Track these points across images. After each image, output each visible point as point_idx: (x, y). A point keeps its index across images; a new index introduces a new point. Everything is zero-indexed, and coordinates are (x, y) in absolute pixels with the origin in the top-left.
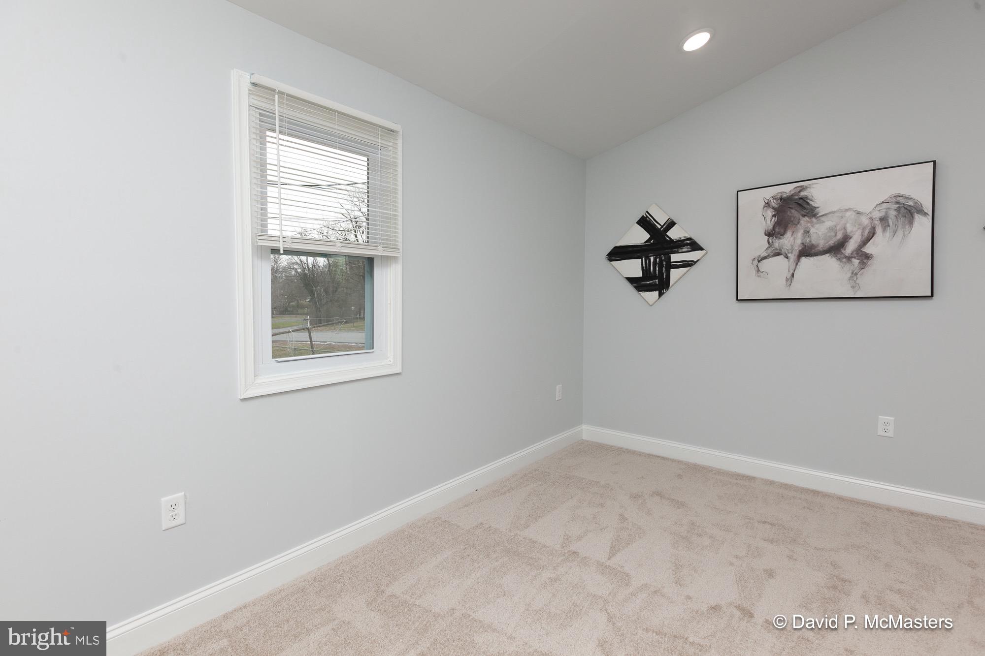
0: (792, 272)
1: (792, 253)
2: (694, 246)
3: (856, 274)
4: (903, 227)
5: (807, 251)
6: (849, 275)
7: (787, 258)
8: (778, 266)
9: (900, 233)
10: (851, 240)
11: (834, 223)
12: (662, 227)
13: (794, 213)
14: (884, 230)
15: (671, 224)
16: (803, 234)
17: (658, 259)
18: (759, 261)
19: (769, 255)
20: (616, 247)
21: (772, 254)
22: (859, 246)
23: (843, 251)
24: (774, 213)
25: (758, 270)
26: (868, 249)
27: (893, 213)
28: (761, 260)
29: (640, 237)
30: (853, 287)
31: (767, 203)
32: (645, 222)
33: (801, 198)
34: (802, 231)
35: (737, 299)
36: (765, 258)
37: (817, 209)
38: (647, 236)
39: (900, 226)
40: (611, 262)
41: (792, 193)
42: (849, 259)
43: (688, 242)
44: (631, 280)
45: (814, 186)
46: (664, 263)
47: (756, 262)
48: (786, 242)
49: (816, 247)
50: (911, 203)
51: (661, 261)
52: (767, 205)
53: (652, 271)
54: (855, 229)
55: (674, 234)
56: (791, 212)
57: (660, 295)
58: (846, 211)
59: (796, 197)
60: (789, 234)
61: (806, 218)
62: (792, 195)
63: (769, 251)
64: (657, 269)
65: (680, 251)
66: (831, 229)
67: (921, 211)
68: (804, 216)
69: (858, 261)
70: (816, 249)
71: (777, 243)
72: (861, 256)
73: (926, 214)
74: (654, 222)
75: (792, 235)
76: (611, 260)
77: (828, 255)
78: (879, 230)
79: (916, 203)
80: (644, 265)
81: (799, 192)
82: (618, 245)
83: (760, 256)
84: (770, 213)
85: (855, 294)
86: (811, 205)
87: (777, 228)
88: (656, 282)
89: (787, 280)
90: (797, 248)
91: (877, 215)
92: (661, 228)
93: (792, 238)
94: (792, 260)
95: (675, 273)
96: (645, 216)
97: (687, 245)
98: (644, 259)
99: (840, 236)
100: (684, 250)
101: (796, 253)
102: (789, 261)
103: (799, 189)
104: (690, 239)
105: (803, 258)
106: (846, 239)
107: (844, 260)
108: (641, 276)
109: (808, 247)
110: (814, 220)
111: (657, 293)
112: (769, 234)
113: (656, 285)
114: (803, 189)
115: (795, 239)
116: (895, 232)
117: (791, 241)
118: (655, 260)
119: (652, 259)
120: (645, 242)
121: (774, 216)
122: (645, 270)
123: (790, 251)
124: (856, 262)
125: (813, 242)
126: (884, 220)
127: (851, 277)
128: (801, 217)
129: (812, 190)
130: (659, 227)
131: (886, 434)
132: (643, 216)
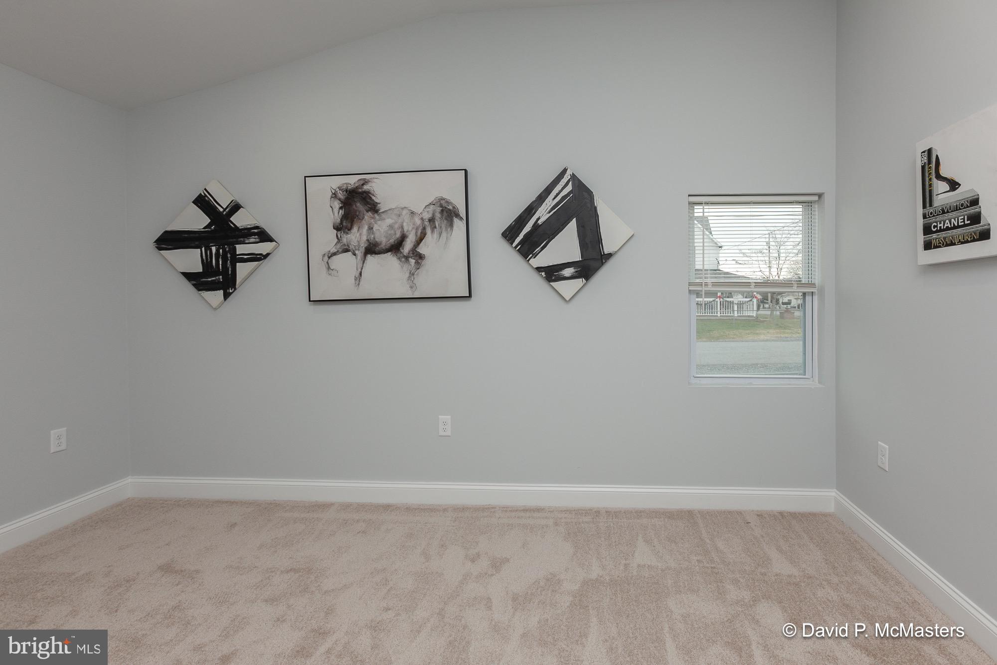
0: (359, 270)
1: (359, 250)
2: (264, 236)
3: (413, 274)
4: (446, 230)
5: (372, 249)
6: (407, 275)
7: (355, 254)
8: (346, 263)
9: (444, 234)
10: (408, 239)
11: (393, 221)
12: (225, 210)
13: (359, 206)
14: (433, 232)
15: (235, 207)
16: (368, 230)
17: (221, 251)
18: (329, 258)
19: (338, 251)
20: (166, 232)
21: (340, 250)
22: (414, 246)
23: (402, 251)
24: (341, 205)
25: (329, 268)
26: (422, 249)
27: (438, 215)
28: (331, 256)
29: (199, 221)
30: (411, 287)
31: (334, 194)
32: (203, 202)
33: (365, 192)
34: (366, 227)
35: (310, 300)
36: (334, 254)
37: (379, 205)
38: (207, 220)
39: (444, 229)
40: (160, 251)
41: (357, 185)
42: (407, 258)
43: (256, 231)
44: (188, 276)
45: (375, 180)
46: (229, 256)
47: (326, 258)
48: (353, 238)
49: (379, 245)
50: (450, 207)
51: (225, 252)
52: (334, 195)
53: (214, 265)
54: (410, 229)
55: (240, 220)
56: (356, 206)
57: (226, 296)
58: (403, 209)
59: (360, 190)
60: (355, 229)
61: (370, 214)
62: (357, 187)
63: (339, 246)
64: (221, 262)
65: (247, 242)
66: (391, 227)
67: (457, 215)
68: (367, 211)
69: (414, 261)
70: (380, 247)
71: (345, 238)
72: (416, 256)
73: (461, 219)
74: (214, 202)
75: (358, 230)
76: (160, 249)
77: (390, 253)
78: (429, 231)
79: (454, 207)
80: (204, 257)
81: (363, 185)
82: (169, 229)
83: (330, 251)
84: (337, 204)
85: (413, 294)
86: (373, 200)
87: (345, 221)
88: (219, 278)
89: (356, 280)
90: (364, 245)
91: (427, 216)
92: (223, 212)
93: (358, 234)
94: (359, 258)
95: (242, 269)
96: (203, 194)
97: (254, 234)
98: (203, 249)
99: (398, 235)
100: (252, 240)
101: (363, 250)
102: (356, 258)
103: (362, 182)
104: (257, 227)
105: (369, 255)
106: (403, 238)
107: (403, 259)
108: (202, 271)
109: (372, 244)
110: (376, 215)
111: (221, 293)
112: (338, 228)
113: (219, 282)
114: (365, 182)
115: (360, 235)
116: (440, 234)
117: (357, 236)
118: (218, 251)
119: (214, 249)
120: (204, 228)
121: (341, 208)
122: (206, 264)
123: (357, 248)
124: (412, 261)
125: (377, 240)
126: (432, 220)
127: (409, 277)
128: (365, 212)
129: (373, 185)
130: (221, 210)
131: (444, 434)
132: (201, 194)
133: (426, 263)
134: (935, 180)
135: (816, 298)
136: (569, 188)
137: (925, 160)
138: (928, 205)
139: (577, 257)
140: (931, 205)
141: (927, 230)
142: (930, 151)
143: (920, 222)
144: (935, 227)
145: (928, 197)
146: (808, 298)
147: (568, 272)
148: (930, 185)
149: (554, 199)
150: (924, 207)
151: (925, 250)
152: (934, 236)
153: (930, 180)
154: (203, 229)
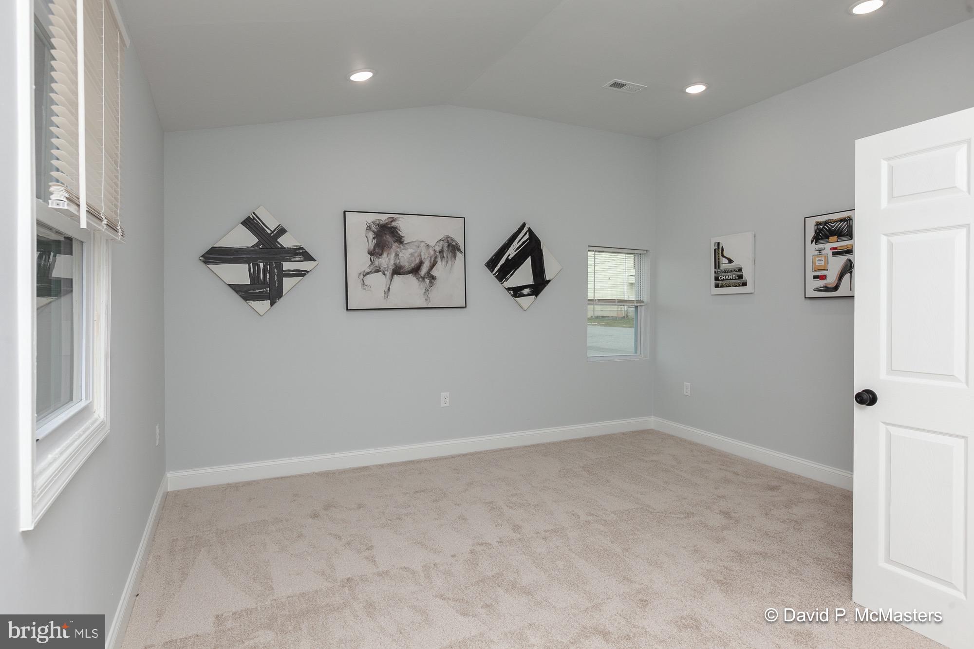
0: (388, 286)
1: (388, 271)
2: (308, 257)
3: (428, 291)
4: (451, 259)
5: (398, 271)
6: (424, 291)
7: (385, 274)
8: (378, 281)
9: (450, 262)
10: (424, 265)
11: (414, 251)
12: (272, 232)
13: (388, 238)
14: (442, 260)
15: (282, 231)
16: (395, 256)
17: (268, 267)
18: (364, 276)
19: (371, 271)
20: (213, 248)
21: (373, 271)
22: (429, 270)
23: (420, 273)
24: (374, 236)
25: (364, 284)
26: (434, 272)
27: (446, 249)
28: (366, 275)
29: (246, 240)
30: (426, 300)
31: (369, 227)
32: (251, 223)
33: (393, 227)
34: (393, 254)
35: (347, 309)
36: (368, 273)
37: (403, 238)
38: (255, 240)
39: (449, 259)
40: (207, 265)
41: (386, 222)
42: (423, 278)
43: (301, 251)
44: (236, 288)
45: (401, 219)
46: (276, 271)
47: (362, 276)
48: (384, 261)
49: (404, 268)
50: (454, 244)
51: (272, 268)
52: (369, 228)
53: (262, 278)
54: (426, 257)
55: (285, 241)
56: (386, 237)
57: (272, 305)
58: (421, 242)
59: (389, 226)
60: (385, 255)
61: (396, 244)
62: (387, 223)
63: (372, 267)
64: (268, 276)
65: (293, 260)
66: (412, 254)
67: (459, 250)
68: (395, 242)
69: (429, 281)
70: (403, 269)
71: (377, 262)
72: (430, 277)
73: (461, 252)
74: (263, 226)
75: (387, 256)
76: (206, 263)
77: (411, 274)
78: (439, 259)
79: (456, 244)
80: (252, 272)
81: (391, 222)
82: (217, 245)
83: (364, 271)
84: (371, 235)
85: (427, 305)
86: (399, 234)
87: (377, 249)
88: (266, 291)
89: (385, 293)
90: (391, 267)
91: (438, 248)
92: (271, 234)
93: (387, 259)
94: (388, 277)
95: (287, 282)
96: (252, 217)
97: (299, 254)
98: (251, 264)
99: (417, 261)
100: (297, 259)
101: (391, 271)
102: (386, 277)
103: (391, 220)
104: (302, 248)
105: (395, 275)
106: (421, 263)
107: (421, 279)
108: (249, 283)
109: (398, 267)
110: (401, 245)
111: (269, 302)
112: (371, 253)
113: (266, 294)
114: (394, 220)
115: (389, 259)
116: (447, 262)
117: (386, 261)
118: (265, 266)
119: (261, 265)
121: (374, 238)
122: (254, 278)
123: (386, 269)
124: (427, 281)
125: (401, 264)
126: (441, 252)
127: (425, 292)
128: (393, 243)
129: (399, 222)
130: (269, 232)
131: (445, 405)
132: (249, 216)
133: (437, 283)
134: (721, 257)
135: (643, 308)
136: (527, 236)
137: (716, 247)
138: (717, 268)
139: (531, 282)
140: (719, 268)
141: (717, 279)
142: (719, 244)
143: (713, 275)
144: (721, 278)
145: (717, 264)
146: (639, 308)
147: (526, 291)
148: (719, 259)
149: (518, 243)
150: (715, 268)
151: (715, 287)
152: (720, 282)
153: (719, 256)
154: (251, 247)
